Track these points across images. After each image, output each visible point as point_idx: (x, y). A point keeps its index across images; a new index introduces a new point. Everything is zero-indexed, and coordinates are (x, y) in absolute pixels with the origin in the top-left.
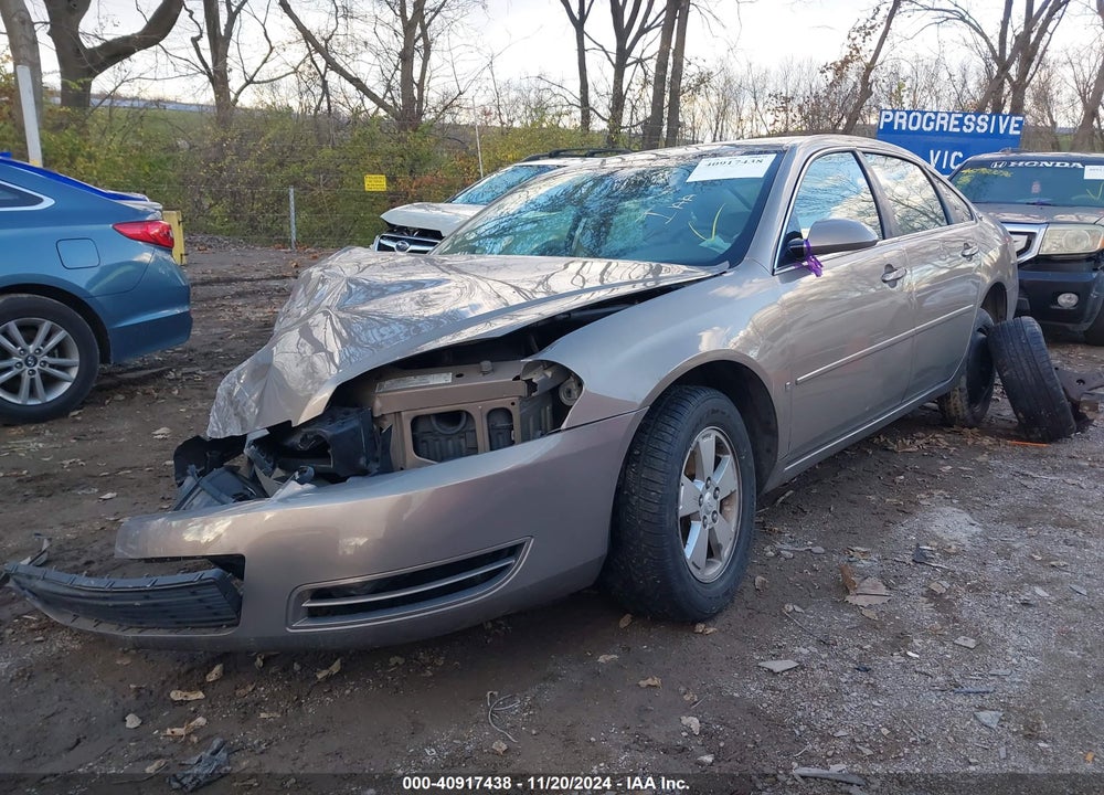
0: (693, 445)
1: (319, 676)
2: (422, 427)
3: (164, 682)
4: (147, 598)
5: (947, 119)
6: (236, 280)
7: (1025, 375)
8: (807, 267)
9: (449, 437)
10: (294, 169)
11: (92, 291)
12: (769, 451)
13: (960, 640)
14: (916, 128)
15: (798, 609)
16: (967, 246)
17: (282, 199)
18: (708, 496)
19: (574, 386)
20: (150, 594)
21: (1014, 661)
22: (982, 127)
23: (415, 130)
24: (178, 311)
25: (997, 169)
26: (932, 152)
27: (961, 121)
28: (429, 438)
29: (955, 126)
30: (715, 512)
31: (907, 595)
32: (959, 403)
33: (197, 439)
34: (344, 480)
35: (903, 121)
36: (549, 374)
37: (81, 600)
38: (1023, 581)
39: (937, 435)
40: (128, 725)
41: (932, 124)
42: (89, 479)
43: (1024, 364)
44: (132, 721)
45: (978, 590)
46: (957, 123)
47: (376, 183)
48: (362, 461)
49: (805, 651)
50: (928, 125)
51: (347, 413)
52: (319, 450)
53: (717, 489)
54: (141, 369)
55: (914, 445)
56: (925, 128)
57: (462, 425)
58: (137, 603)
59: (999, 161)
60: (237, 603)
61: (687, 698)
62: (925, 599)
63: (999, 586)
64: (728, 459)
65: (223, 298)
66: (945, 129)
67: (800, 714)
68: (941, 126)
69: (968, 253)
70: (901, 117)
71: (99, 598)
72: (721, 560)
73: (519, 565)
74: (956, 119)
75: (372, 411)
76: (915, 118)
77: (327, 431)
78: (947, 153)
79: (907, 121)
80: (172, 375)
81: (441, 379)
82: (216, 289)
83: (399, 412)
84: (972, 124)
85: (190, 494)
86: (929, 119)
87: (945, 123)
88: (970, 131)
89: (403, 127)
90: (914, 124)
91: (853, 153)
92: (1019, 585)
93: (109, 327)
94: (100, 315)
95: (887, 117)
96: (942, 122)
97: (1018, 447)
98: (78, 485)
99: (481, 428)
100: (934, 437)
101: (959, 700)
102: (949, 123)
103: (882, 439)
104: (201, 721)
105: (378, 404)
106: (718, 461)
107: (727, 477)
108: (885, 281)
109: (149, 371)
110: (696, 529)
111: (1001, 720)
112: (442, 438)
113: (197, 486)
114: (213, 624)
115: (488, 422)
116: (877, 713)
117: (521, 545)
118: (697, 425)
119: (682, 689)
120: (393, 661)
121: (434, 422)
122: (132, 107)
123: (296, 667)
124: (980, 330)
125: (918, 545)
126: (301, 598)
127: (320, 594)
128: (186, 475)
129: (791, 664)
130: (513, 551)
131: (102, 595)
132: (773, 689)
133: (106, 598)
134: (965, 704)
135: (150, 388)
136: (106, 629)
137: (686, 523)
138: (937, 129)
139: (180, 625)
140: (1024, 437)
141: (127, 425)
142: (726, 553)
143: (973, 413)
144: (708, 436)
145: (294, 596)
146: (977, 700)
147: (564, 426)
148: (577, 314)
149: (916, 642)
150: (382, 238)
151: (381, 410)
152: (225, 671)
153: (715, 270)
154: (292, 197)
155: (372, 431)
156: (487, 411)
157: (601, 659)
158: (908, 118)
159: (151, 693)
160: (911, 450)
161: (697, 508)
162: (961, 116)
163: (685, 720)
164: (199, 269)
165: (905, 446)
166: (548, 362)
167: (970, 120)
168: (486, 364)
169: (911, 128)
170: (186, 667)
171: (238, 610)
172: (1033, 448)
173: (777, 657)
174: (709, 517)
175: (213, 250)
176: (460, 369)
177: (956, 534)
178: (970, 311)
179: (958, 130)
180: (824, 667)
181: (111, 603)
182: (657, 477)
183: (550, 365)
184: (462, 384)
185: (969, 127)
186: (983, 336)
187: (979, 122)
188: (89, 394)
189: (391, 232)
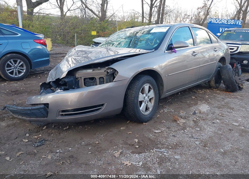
0: (143, 87)
1: (64, 129)
2: (86, 80)
3: (34, 129)
4: (31, 111)
5: (224, 21)
6: (62, 54)
7: (227, 77)
8: (173, 51)
9: (92, 82)
10: (77, 30)
11: (28, 54)
12: (162, 89)
13: (197, 129)
14: (217, 23)
15: (165, 122)
16: (215, 48)
17: (74, 36)
18: (146, 97)
19: (117, 73)
20: (31, 110)
21: (207, 133)
22: (232, 23)
23: (103, 22)
24: (47, 59)
25: (232, 32)
26: (220, 28)
27: (228, 21)
28: (87, 83)
29: (226, 22)
30: (148, 101)
31: (189, 120)
32: (213, 83)
33: (45, 83)
34: (69, 90)
35: (214, 21)
36: (112, 70)
37: (19, 112)
38: (215, 119)
39: (207, 90)
40: (27, 136)
41: (221, 22)
42: (26, 92)
43: (227, 75)
44: (27, 135)
45: (204, 120)
46: (227, 22)
47: (94, 33)
48: (74, 87)
49: (163, 129)
50: (220, 22)
51: (71, 77)
52: (65, 84)
53: (149, 96)
54: (40, 71)
55: (201, 92)
56: (219, 23)
57: (94, 80)
58: (29, 112)
59: (233, 30)
60: (47, 113)
61: (137, 136)
62: (192, 121)
63: (209, 119)
64: (152, 91)
65: (59, 57)
66: (224, 23)
67: (159, 140)
68: (223, 22)
69: (215, 50)
70: (214, 20)
71: (22, 111)
72: (149, 111)
73: (103, 108)
74: (226, 21)
75: (76, 76)
76: (217, 20)
77: (66, 80)
78: (224, 28)
79: (215, 21)
80: (46, 73)
81: (90, 71)
82: (58, 55)
83: (81, 77)
84: (230, 22)
85: (42, 93)
86: (220, 21)
87: (224, 22)
88: (230, 24)
89: (101, 21)
90: (216, 22)
91: (189, 27)
92: (214, 119)
93: (32, 62)
94: (30, 59)
95: (210, 20)
96: (223, 21)
97: (225, 93)
98: (23, 93)
99: (98, 81)
100: (206, 90)
101: (192, 139)
102: (225, 22)
103: (195, 90)
104: (40, 135)
105: (77, 75)
106: (149, 91)
107: (152, 94)
108: (192, 55)
109: (41, 72)
110: (143, 104)
111: (200, 143)
112: (90, 83)
113: (43, 92)
114: (43, 117)
115: (99, 80)
116: (175, 141)
117: (104, 104)
118: (144, 82)
119: (136, 134)
120: (80, 127)
121: (88, 79)
122: (43, 15)
123: (61, 127)
124: (219, 67)
125: (195, 111)
126: (59, 112)
127: (63, 111)
128: (42, 90)
129: (160, 131)
130: (102, 105)
131: (22, 110)
132: (155, 135)
133: (23, 111)
134: (193, 140)
135: (41, 75)
136: (24, 118)
137: (141, 102)
138: (222, 23)
139: (37, 117)
140: (226, 91)
141: (35, 82)
142: (150, 109)
143: (216, 85)
144: (147, 85)
145: (58, 111)
146: (196, 140)
147: (114, 81)
148: (119, 59)
149: (187, 129)
150: (93, 45)
151: (78, 76)
152: (47, 128)
153: (151, 51)
154: (76, 36)
155: (76, 81)
156: (99, 78)
157: (121, 128)
158: (215, 20)
159: (32, 130)
160: (200, 93)
161: (143, 99)
162: (228, 20)
163: (135, 140)
164: (55, 51)
165: (199, 92)
166: (111, 68)
167: (230, 21)
168: (99, 68)
169: (216, 23)
170: (39, 126)
171: (48, 114)
172: (228, 93)
173: (157, 130)
174: (147, 102)
175: (58, 47)
176: (94, 69)
177: (204, 109)
178: (215, 63)
179: (227, 23)
180: (167, 132)
181: (24, 112)
182: (134, 92)
183: (112, 68)
184: (94, 72)
185: (229, 23)
186: (219, 69)
187: (232, 21)
188: (28, 76)
189: (95, 43)
